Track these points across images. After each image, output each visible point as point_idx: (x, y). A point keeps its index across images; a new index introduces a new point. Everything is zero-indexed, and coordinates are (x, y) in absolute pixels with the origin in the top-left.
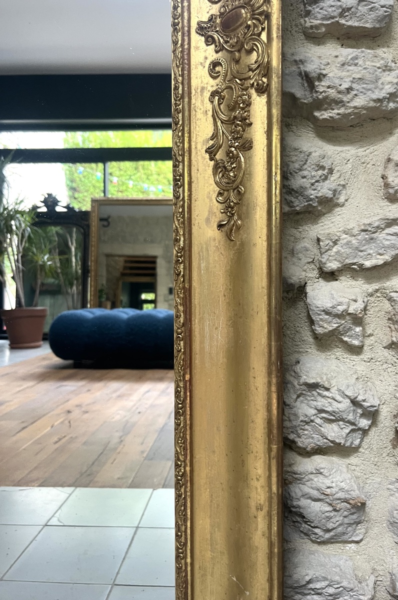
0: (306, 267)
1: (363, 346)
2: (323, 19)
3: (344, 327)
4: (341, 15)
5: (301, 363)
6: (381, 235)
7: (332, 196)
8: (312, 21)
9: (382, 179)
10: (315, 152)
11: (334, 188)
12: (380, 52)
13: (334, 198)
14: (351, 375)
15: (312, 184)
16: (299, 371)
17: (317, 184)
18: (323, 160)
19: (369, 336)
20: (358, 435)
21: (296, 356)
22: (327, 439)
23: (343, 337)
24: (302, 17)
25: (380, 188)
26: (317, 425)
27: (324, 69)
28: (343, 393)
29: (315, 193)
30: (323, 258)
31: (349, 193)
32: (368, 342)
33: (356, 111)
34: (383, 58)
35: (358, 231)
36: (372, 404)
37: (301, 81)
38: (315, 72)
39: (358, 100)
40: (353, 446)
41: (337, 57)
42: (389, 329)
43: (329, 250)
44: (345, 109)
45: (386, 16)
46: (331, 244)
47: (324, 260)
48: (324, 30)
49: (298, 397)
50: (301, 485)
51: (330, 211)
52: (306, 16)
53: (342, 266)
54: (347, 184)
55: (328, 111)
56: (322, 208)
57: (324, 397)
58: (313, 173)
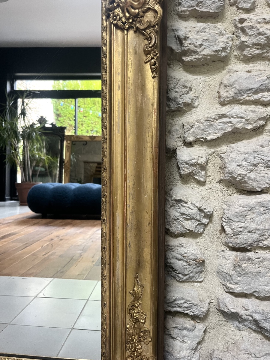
0: (176, 140)
1: (206, 182)
2: (187, 7)
3: (196, 171)
4: (197, 5)
5: (173, 190)
6: (215, 123)
7: (191, 102)
8: (182, 8)
9: (217, 94)
10: (183, 78)
11: (192, 98)
12: (218, 25)
13: (192, 104)
14: (199, 196)
15: (181, 96)
16: (172, 193)
17: (183, 96)
18: (186, 83)
19: (209, 176)
20: (202, 227)
21: (171, 186)
22: (185, 228)
23: (195, 176)
24: (177, 6)
25: (216, 98)
26: (180, 221)
27: (188, 34)
28: (194, 204)
29: (182, 100)
30: (186, 135)
31: (200, 101)
32: (208, 179)
33: (204, 57)
34: (219, 29)
35: (204, 121)
36: (209, 211)
37: (175, 40)
38: (183, 36)
39: (206, 51)
40: (199, 232)
41: (195, 27)
42: (219, 173)
43: (189, 130)
44: (199, 56)
45: (221, 6)
46: (190, 127)
47: (186, 136)
48: (188, 13)
49: (171, 206)
50: (172, 252)
51: (190, 110)
52: (179, 6)
53: (195, 139)
54: (199, 96)
55: (190, 57)
56: (186, 109)
57: (184, 207)
58: (181, 90)
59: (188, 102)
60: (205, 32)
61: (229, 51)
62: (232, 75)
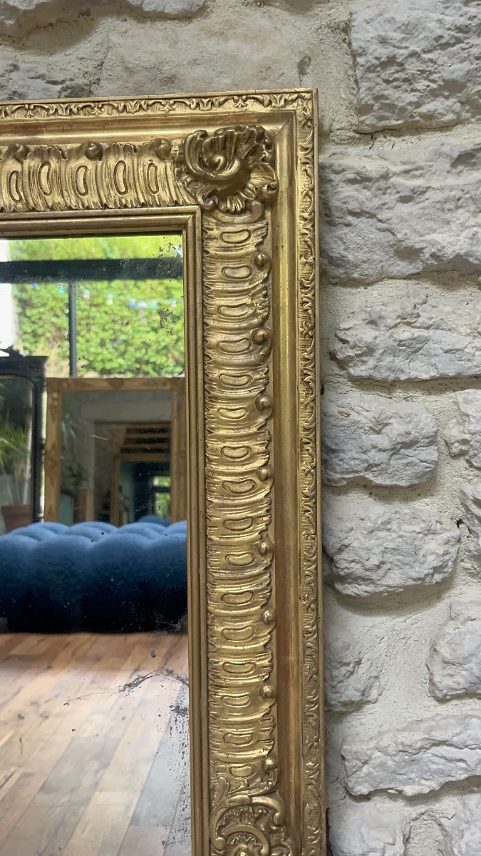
2: (344, 472)
4: (367, 469)
6: (426, 755)
7: (360, 697)
9: (426, 670)
11: (363, 689)
13: (363, 698)
25: (424, 681)
27: (347, 538)
29: (338, 697)
30: (350, 781)
31: (383, 684)
33: (389, 589)
35: (395, 750)
39: (393, 576)
43: (357, 771)
46: (360, 764)
47: (351, 785)
48: (345, 483)
51: (358, 709)
53: (375, 791)
54: (381, 671)
55: (353, 585)
56: (348, 709)
58: (334, 674)
59: (353, 699)
60: (389, 530)
61: (450, 570)
62: (460, 626)
